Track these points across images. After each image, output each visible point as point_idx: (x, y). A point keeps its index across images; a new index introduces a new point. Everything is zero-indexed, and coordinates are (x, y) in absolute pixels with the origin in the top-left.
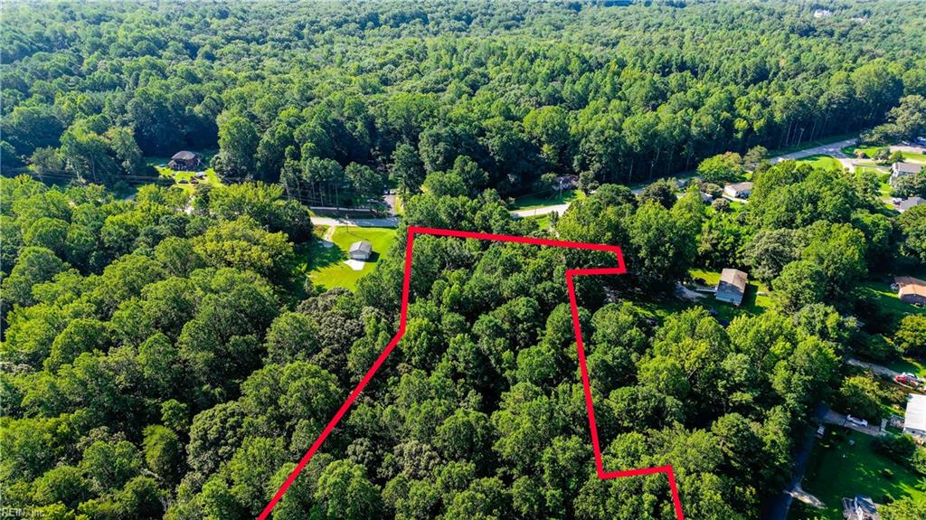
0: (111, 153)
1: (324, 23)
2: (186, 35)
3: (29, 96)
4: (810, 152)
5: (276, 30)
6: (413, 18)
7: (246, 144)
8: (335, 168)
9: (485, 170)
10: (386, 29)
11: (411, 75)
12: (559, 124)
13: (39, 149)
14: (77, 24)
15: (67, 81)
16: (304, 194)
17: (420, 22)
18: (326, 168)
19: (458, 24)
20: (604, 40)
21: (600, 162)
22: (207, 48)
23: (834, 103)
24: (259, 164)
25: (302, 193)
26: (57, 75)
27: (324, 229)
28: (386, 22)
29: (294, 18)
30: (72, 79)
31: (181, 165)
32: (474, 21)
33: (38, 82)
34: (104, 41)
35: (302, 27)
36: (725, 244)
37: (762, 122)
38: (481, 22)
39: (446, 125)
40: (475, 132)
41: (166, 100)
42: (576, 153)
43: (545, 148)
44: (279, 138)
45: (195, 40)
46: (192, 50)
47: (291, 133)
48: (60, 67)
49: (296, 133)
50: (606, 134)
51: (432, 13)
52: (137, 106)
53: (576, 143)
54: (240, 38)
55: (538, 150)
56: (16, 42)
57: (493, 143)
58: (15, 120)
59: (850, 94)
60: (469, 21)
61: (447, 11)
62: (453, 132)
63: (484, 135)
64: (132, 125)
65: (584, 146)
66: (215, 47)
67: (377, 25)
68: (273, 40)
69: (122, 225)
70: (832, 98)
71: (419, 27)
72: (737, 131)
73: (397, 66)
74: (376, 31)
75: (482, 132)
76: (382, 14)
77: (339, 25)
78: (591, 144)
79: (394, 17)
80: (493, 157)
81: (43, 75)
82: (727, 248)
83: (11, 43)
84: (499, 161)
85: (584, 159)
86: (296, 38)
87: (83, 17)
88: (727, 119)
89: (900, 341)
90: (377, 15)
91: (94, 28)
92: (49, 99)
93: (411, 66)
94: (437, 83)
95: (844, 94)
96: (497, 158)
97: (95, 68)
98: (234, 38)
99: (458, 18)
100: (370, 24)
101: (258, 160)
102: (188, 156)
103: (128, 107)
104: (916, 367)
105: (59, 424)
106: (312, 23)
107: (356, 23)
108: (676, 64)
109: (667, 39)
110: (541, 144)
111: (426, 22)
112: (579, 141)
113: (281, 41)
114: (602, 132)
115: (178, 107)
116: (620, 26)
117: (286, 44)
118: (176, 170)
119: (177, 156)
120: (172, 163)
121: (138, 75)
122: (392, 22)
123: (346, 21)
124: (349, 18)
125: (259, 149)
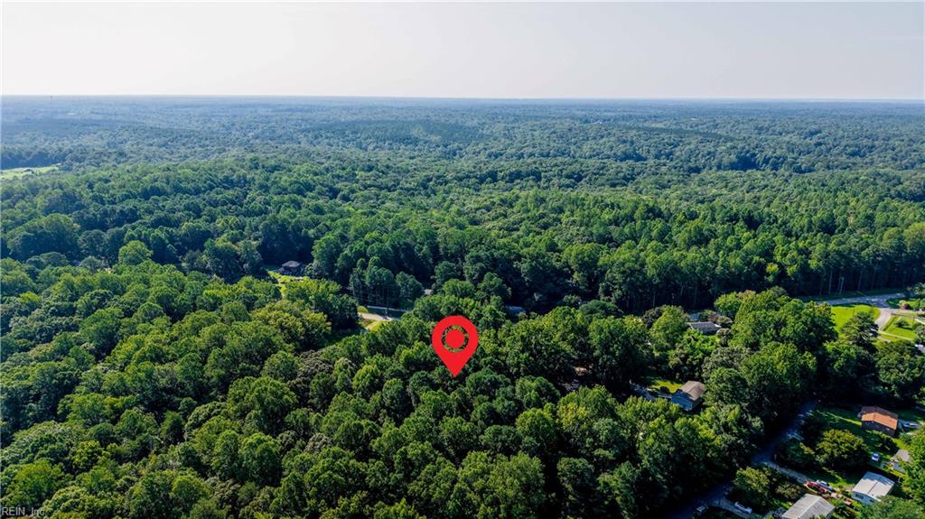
0: (238, 257)
1: (449, 177)
2: (333, 182)
3: (200, 217)
4: (849, 300)
5: (407, 182)
6: (529, 176)
7: (331, 256)
8: (388, 275)
9: (508, 286)
10: (502, 183)
11: (497, 218)
12: (589, 256)
13: (191, 251)
14: (258, 172)
15: (230, 208)
16: (365, 296)
17: (534, 180)
18: (380, 275)
19: (567, 181)
20: (700, 198)
21: (621, 289)
22: (345, 192)
23: (879, 256)
24: (337, 271)
25: (364, 295)
26: (224, 204)
27: (370, 322)
28: (503, 178)
29: (427, 173)
30: (233, 207)
31: (288, 271)
32: (584, 179)
33: (208, 208)
34: (269, 184)
35: (430, 180)
36: (693, 359)
37: (794, 268)
38: (590, 180)
39: (488, 250)
40: (512, 257)
41: (289, 223)
42: (602, 281)
43: (575, 276)
44: (355, 252)
45: (339, 186)
46: (334, 193)
47: (365, 250)
48: (227, 199)
49: (368, 250)
50: (626, 265)
51: (546, 172)
52: (266, 226)
53: (603, 273)
54: (374, 186)
55: (569, 276)
56: (208, 182)
57: (524, 267)
58: (183, 231)
59: (900, 248)
60: (579, 179)
61: (561, 170)
62: (492, 255)
63: (520, 261)
64: (261, 240)
65: (608, 275)
66: (353, 191)
67: (495, 180)
68: (401, 189)
69: (214, 297)
70: (877, 250)
71: (531, 182)
72: (768, 275)
73: (489, 211)
74: (492, 185)
75: (519, 257)
76: (501, 172)
77: (460, 179)
78: (615, 275)
79: (511, 174)
80: (523, 279)
81: (215, 204)
82: (694, 363)
83: (205, 182)
84: (528, 281)
85: (608, 286)
86: (421, 188)
87: (263, 167)
88: (760, 263)
89: (820, 452)
90: (496, 172)
91: (266, 174)
92: (213, 219)
93: (500, 210)
94: (514, 223)
95: (892, 247)
96: (526, 279)
97: (253, 200)
98: (370, 186)
99: (568, 177)
100: (489, 179)
101: (337, 267)
102: (293, 264)
103: (260, 227)
104: (837, 479)
105: (117, 402)
106: (438, 177)
107: (477, 178)
108: (743, 217)
109: (759, 199)
110: (573, 272)
111: (539, 178)
112: (605, 271)
113: (408, 190)
114: (623, 264)
115: (297, 229)
116: (726, 187)
117: (411, 192)
118: (283, 274)
119: (286, 264)
120: (282, 269)
121: (280, 207)
122: (507, 178)
123: (468, 177)
124: (472, 175)
125: (339, 259)
